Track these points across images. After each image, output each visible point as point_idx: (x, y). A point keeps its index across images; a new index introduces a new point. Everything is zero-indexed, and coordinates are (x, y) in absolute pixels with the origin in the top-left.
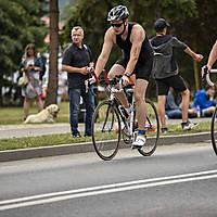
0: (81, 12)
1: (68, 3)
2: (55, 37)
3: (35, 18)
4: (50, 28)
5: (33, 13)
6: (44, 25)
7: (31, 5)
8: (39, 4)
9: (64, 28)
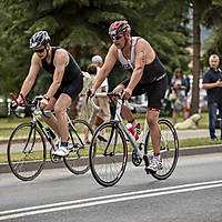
0: (218, 43)
1: (207, 37)
3: (181, 49)
4: (194, 56)
5: (180, 45)
6: (188, 53)
8: (185, 38)
9: (204, 56)
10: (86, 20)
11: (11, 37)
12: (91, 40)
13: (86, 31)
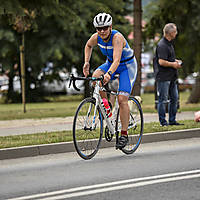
0: (163, 10)
1: (149, 3)
2: (138, 34)
3: (120, 17)
4: (134, 26)
5: (118, 13)
6: (128, 23)
7: (116, 5)
8: (124, 4)
9: (147, 26)
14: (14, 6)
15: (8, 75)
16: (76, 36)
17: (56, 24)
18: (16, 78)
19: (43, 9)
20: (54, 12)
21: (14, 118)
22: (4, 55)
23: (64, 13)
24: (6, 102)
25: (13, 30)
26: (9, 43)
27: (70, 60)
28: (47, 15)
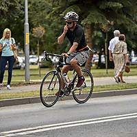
10: (98, 7)
11: (52, 18)
12: (101, 19)
13: (98, 14)
14: (103, 19)
15: (98, 54)
16: (134, 34)
17: (124, 28)
18: (102, 56)
19: (118, 20)
20: (123, 22)
21: (101, 76)
22: (97, 44)
23: (128, 23)
24: (97, 68)
25: (102, 31)
26: (100, 38)
27: (131, 47)
28: (119, 23)
